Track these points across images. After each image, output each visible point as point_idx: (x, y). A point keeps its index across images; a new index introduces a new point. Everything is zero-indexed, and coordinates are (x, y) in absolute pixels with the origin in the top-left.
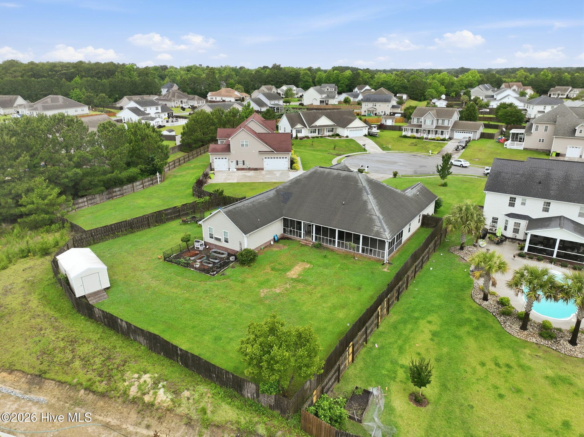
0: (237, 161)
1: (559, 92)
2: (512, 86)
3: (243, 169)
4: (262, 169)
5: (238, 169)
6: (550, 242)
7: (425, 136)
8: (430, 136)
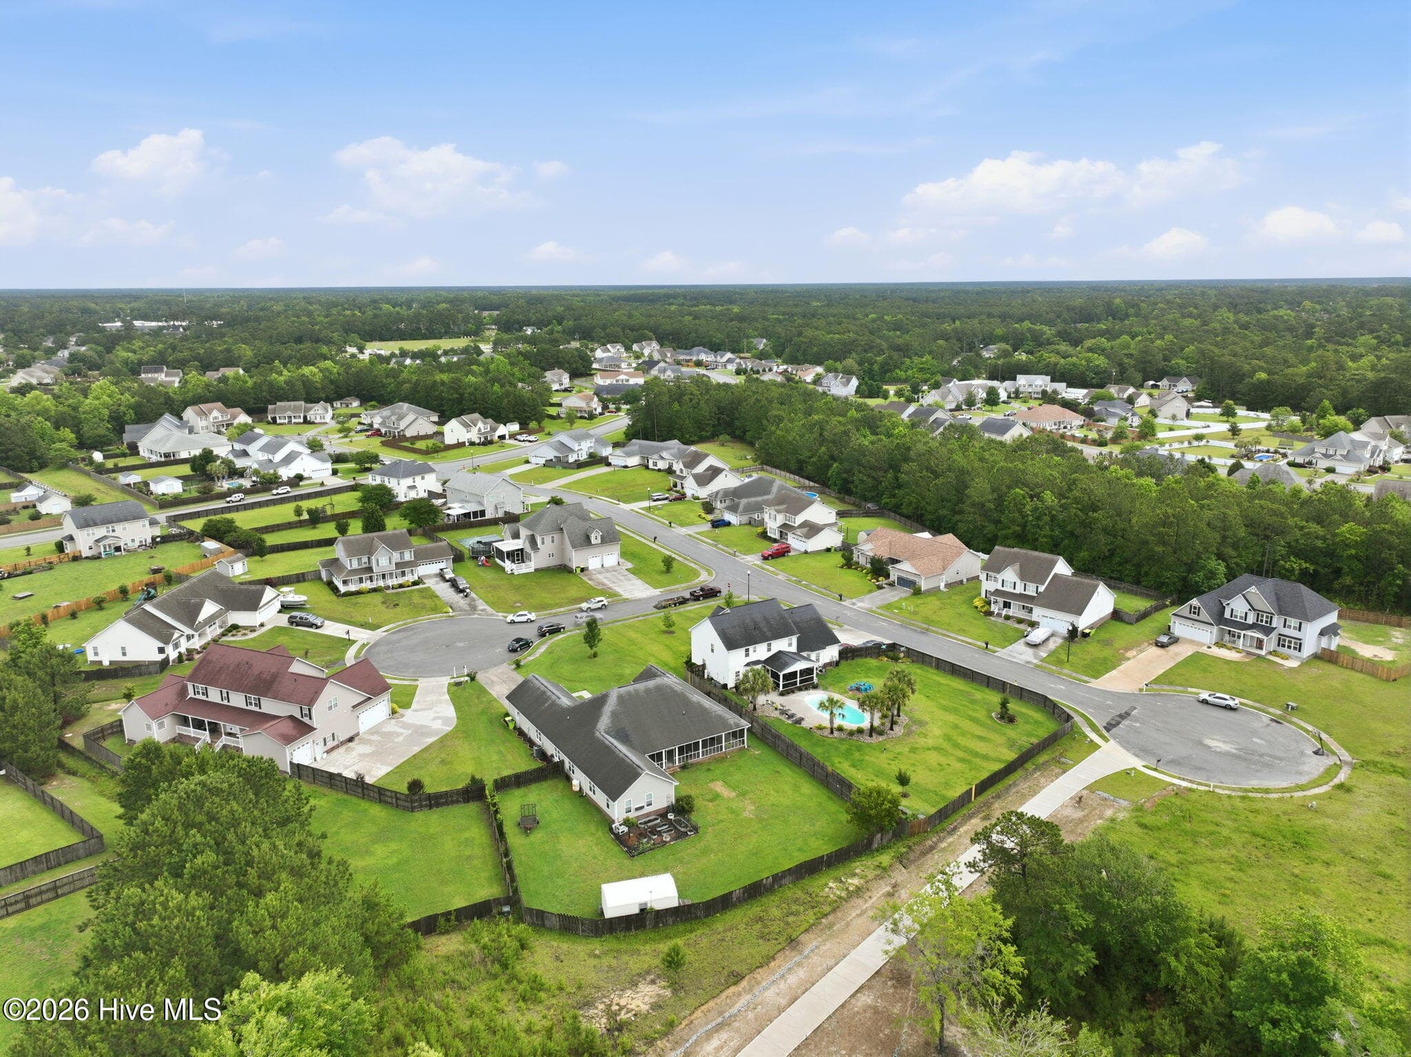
0: (325, 739)
1: (289, 413)
2: (210, 412)
3: (333, 749)
4: (358, 734)
5: (328, 752)
6: (794, 674)
7: (381, 583)
8: (390, 582)
